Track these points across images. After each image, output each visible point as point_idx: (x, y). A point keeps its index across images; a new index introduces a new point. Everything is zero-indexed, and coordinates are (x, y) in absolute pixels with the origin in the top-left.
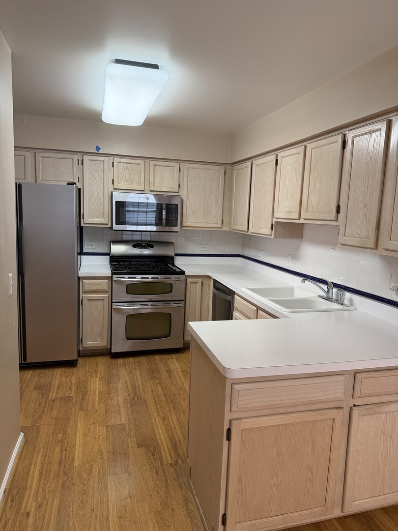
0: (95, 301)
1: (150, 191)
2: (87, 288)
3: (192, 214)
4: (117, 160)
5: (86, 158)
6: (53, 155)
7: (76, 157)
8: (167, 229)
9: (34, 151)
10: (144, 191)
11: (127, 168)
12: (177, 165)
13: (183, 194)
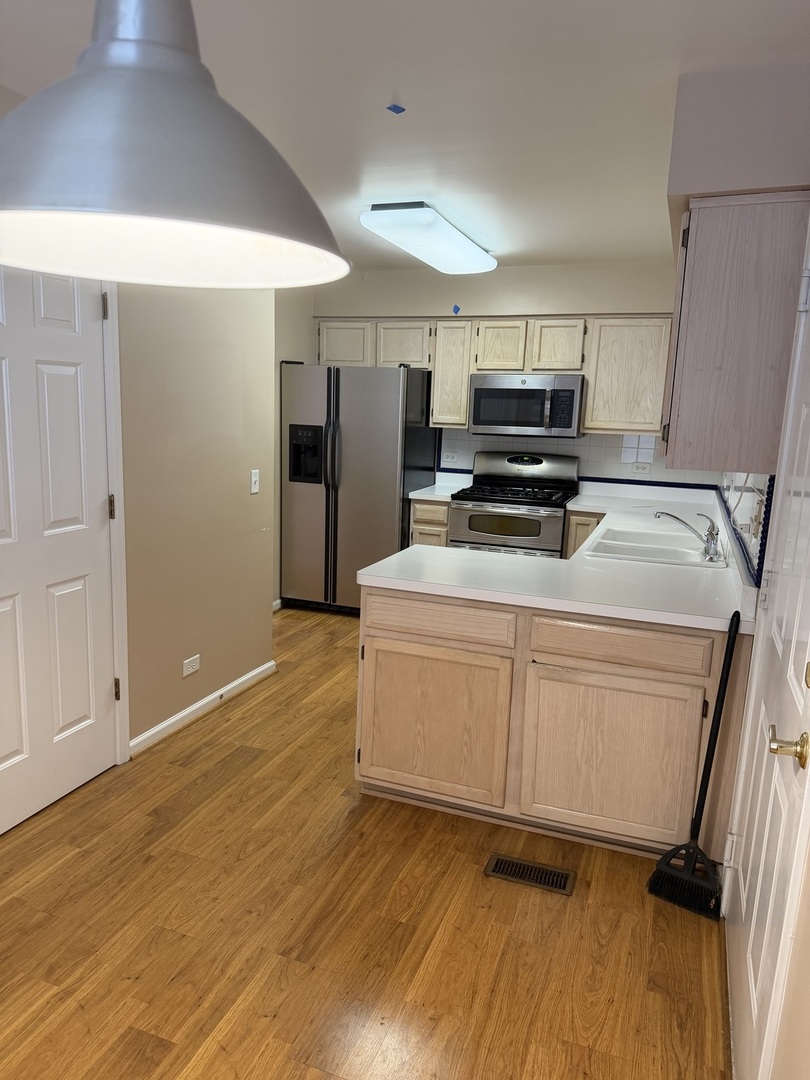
0: (428, 537)
1: (534, 370)
2: (419, 515)
3: (604, 407)
4: (483, 324)
5: (441, 325)
6: (398, 325)
7: (427, 325)
8: (555, 431)
9: (374, 321)
10: (522, 370)
11: (498, 335)
12: (580, 323)
13: (589, 372)
